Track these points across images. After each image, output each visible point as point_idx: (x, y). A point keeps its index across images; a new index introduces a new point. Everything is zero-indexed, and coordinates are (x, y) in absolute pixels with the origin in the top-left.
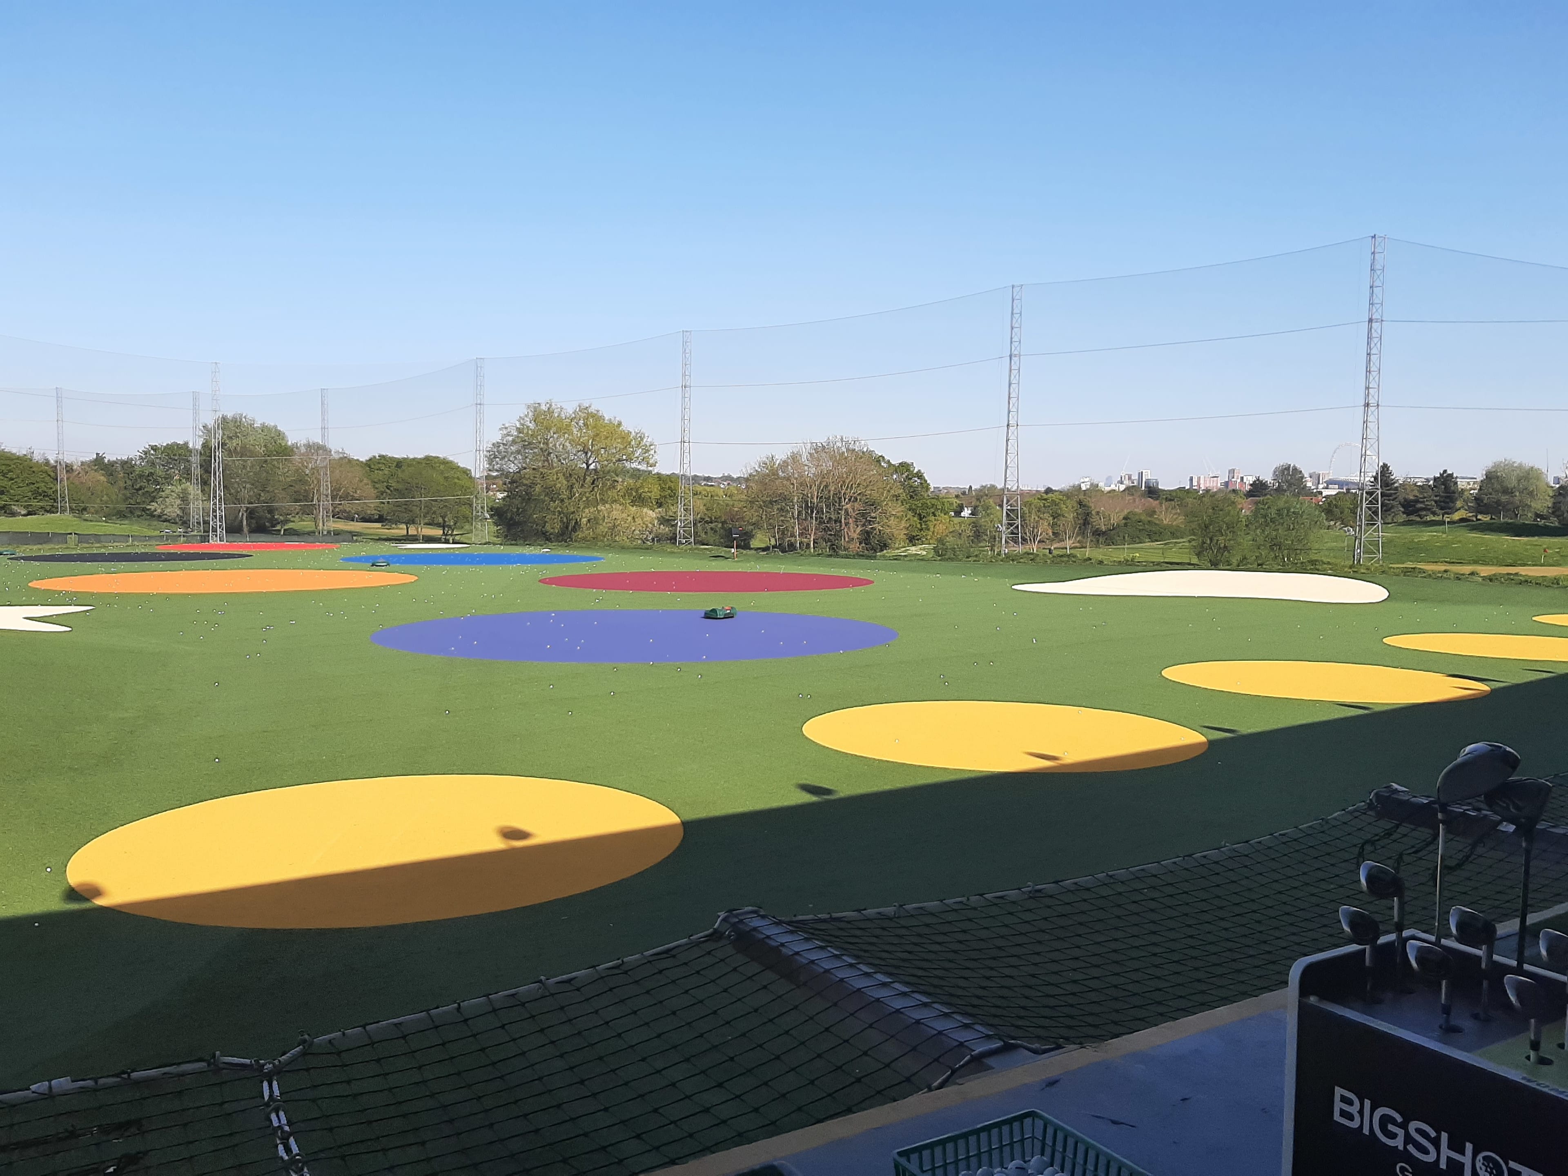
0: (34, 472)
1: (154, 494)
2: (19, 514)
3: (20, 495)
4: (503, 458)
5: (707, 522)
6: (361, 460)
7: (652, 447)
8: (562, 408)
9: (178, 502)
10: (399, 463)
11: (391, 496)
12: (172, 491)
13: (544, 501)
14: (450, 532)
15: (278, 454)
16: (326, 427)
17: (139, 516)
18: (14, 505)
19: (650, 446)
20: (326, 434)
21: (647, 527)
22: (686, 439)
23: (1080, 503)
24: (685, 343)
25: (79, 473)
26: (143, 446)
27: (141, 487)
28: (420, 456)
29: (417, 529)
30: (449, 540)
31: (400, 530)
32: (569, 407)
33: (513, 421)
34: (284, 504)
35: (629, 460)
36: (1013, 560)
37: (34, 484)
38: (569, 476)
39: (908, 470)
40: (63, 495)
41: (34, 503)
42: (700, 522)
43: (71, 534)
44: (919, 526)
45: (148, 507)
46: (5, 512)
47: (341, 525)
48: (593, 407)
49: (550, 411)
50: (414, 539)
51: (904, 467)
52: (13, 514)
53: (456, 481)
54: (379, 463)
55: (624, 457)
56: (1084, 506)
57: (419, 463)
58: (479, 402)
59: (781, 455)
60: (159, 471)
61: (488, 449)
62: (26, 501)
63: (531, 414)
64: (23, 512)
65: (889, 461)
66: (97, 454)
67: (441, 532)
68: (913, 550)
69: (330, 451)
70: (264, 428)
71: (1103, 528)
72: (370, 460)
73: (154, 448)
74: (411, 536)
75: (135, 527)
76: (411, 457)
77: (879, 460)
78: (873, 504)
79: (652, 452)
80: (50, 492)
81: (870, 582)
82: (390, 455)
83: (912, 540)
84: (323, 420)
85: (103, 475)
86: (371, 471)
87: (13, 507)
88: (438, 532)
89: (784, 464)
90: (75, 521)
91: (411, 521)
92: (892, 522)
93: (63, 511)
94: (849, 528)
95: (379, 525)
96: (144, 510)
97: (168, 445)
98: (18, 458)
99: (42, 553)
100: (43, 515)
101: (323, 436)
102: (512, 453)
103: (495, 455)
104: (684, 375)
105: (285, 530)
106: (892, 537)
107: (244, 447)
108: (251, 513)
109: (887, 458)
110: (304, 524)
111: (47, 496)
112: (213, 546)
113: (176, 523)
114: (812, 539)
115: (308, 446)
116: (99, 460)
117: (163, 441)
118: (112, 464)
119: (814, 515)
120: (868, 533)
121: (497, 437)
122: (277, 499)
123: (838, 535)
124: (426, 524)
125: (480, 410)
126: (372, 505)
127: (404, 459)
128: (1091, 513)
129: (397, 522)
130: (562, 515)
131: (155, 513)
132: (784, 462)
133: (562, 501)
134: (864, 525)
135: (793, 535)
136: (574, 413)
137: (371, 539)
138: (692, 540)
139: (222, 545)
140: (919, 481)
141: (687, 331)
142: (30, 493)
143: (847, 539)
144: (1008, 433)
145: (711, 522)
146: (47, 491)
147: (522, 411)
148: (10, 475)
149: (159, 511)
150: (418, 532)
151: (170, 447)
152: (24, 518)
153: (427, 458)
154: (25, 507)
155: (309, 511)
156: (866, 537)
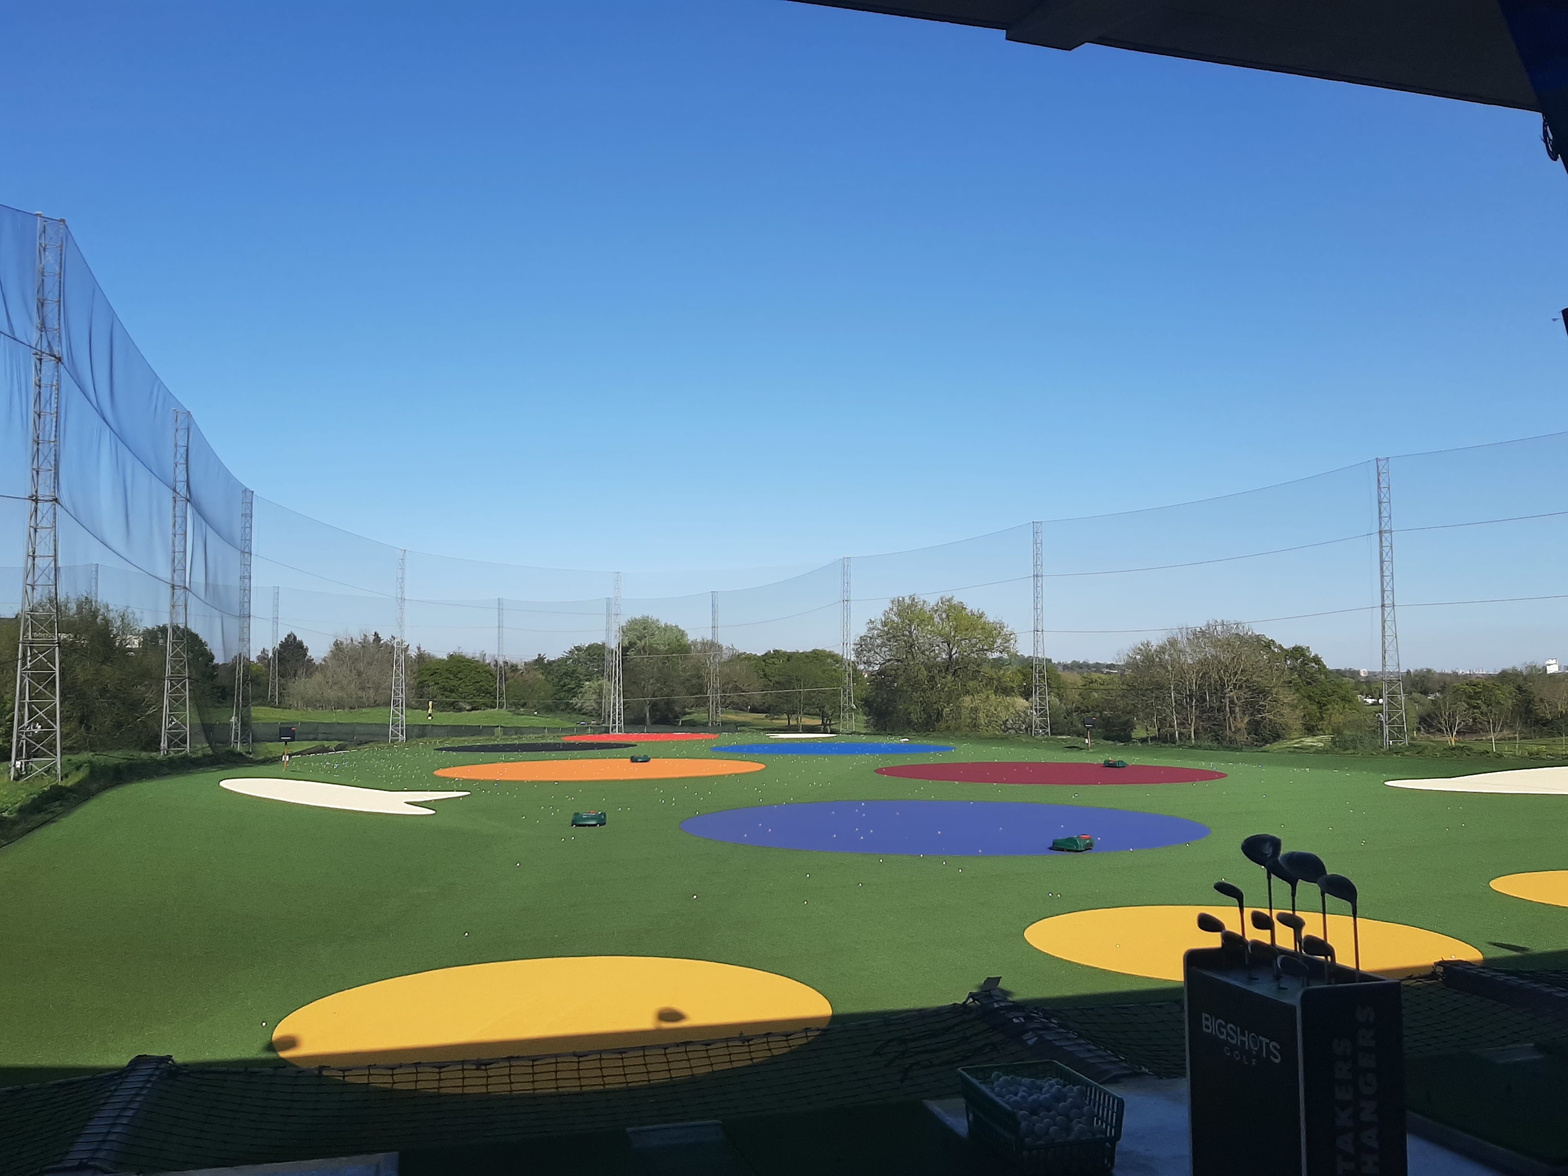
0: (479, 672)
1: (575, 690)
2: (465, 709)
3: (466, 693)
4: (870, 651)
5: (1083, 711)
6: (758, 655)
7: (1012, 636)
8: (924, 602)
9: (595, 696)
10: (790, 657)
11: (773, 688)
12: (590, 687)
13: (907, 691)
14: (828, 722)
15: (678, 652)
16: (716, 626)
17: (562, 710)
18: (461, 702)
19: (1010, 635)
20: (716, 632)
21: (1020, 716)
22: (1040, 628)
23: (1519, 688)
24: (1036, 533)
25: (522, 673)
26: (569, 647)
27: (565, 683)
28: (810, 650)
29: (797, 719)
30: (827, 730)
31: (783, 722)
32: (931, 600)
33: (878, 615)
34: (682, 697)
35: (991, 649)
36: (1396, 753)
37: (479, 682)
38: (929, 669)
39: (1303, 655)
40: (501, 692)
41: (478, 699)
42: (1076, 711)
43: (498, 726)
44: (1318, 714)
45: (571, 701)
46: (454, 708)
47: (733, 717)
48: (955, 599)
49: (913, 603)
50: (795, 730)
51: (1298, 652)
52: (460, 710)
53: (834, 673)
54: (773, 658)
55: (985, 647)
56: (1525, 691)
57: (807, 656)
58: (846, 598)
59: (1156, 640)
60: (581, 669)
61: (856, 642)
62: (472, 698)
63: (895, 609)
64: (468, 708)
65: (1280, 646)
66: (539, 655)
67: (820, 722)
68: (1308, 741)
69: (722, 648)
70: (667, 628)
71: (1549, 717)
72: (766, 654)
73: (578, 649)
74: (793, 726)
75: (557, 720)
76: (801, 651)
77: (1269, 645)
78: (1262, 692)
79: (1012, 642)
80: (491, 689)
81: (1222, 776)
82: (784, 650)
83: (1310, 730)
84: (713, 619)
85: (543, 674)
86: (766, 666)
87: (461, 703)
88: (818, 722)
89: (1162, 650)
90: (509, 715)
91: (791, 712)
92: (1286, 711)
93: (501, 707)
94: (1235, 717)
95: (764, 715)
96: (567, 704)
97: (589, 645)
98: (468, 661)
99: (466, 744)
100: (484, 710)
101: (713, 634)
102: (878, 646)
103: (864, 646)
104: (1035, 565)
105: (682, 722)
106: (1286, 727)
107: (651, 646)
108: (654, 706)
109: (1278, 642)
110: (698, 715)
111: (489, 693)
112: (614, 737)
113: (592, 716)
114: (1192, 730)
115: (703, 644)
116: (540, 660)
117: (585, 642)
118: (550, 663)
119: (1194, 704)
120: (1258, 723)
121: (863, 631)
122: (675, 693)
123: (1221, 725)
124: (805, 714)
125: (847, 606)
126: (757, 696)
127: (794, 653)
128: (1533, 700)
129: (781, 712)
130: (925, 705)
131: (576, 707)
132: (1161, 647)
133: (924, 691)
134: (1252, 714)
135: (1172, 726)
136: (937, 605)
137: (757, 729)
138: (1049, 730)
139: (620, 735)
140: (1317, 666)
141: (1037, 523)
142: (475, 691)
143: (1233, 729)
144: (1383, 614)
145: (1088, 712)
146: (489, 688)
147: (887, 605)
148: (459, 676)
149: (579, 705)
150: (798, 722)
151: (590, 647)
152: (469, 713)
153: (815, 652)
154: (470, 703)
155: (702, 703)
156: (1255, 727)
